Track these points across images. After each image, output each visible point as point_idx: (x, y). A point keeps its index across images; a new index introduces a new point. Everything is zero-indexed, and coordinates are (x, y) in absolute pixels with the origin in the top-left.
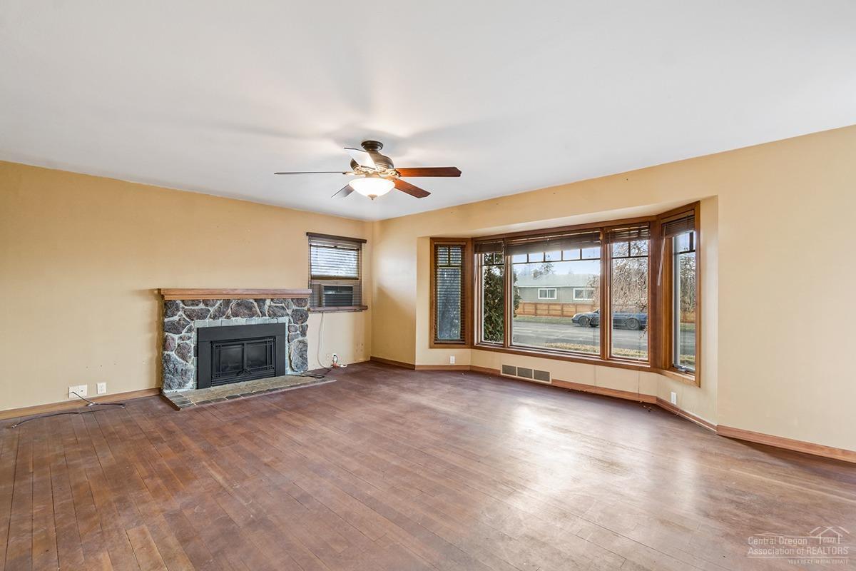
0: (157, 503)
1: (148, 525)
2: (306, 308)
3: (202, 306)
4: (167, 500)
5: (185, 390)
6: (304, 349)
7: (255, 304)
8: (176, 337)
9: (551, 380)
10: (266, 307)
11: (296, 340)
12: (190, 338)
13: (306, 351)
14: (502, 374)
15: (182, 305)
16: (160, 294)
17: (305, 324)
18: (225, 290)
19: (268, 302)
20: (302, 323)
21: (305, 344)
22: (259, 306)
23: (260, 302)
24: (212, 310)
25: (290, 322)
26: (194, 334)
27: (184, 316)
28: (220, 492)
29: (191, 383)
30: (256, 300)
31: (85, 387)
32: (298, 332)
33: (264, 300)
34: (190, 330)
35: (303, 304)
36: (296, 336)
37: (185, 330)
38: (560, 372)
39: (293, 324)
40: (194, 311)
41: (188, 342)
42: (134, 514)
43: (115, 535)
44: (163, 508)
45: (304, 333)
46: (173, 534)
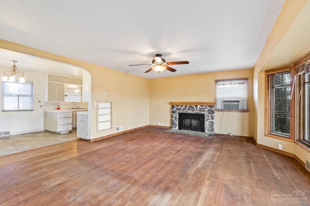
2: (214, 109)
3: (180, 107)
5: (176, 129)
6: (212, 124)
7: (195, 107)
8: (174, 114)
10: (198, 108)
11: (209, 121)
12: (177, 115)
13: (213, 125)
15: (175, 106)
16: (171, 103)
17: (213, 115)
18: (185, 102)
19: (199, 106)
20: (212, 114)
21: (213, 123)
22: (196, 108)
23: (196, 106)
24: (182, 108)
25: (207, 114)
26: (178, 114)
27: (176, 109)
29: (177, 128)
30: (195, 106)
31: (160, 123)
32: (210, 118)
33: (197, 106)
34: (177, 113)
35: (212, 107)
36: (209, 119)
37: (176, 113)
39: (208, 114)
40: (178, 108)
41: (177, 116)
45: (212, 119)
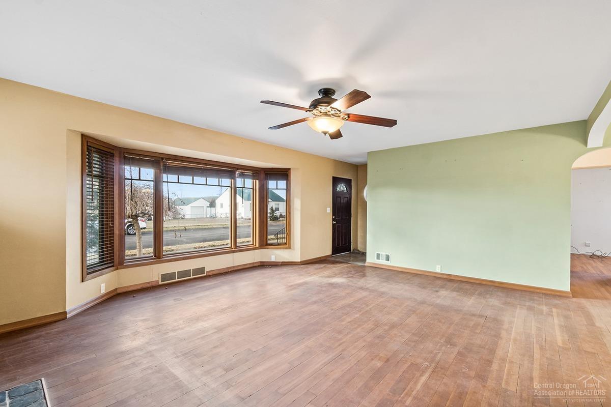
0: (482, 396)
1: (501, 384)
4: (474, 392)
9: (206, 272)
14: (160, 283)
28: (439, 369)
38: (211, 264)
42: (504, 401)
43: (525, 395)
44: (482, 389)
46: (491, 369)
